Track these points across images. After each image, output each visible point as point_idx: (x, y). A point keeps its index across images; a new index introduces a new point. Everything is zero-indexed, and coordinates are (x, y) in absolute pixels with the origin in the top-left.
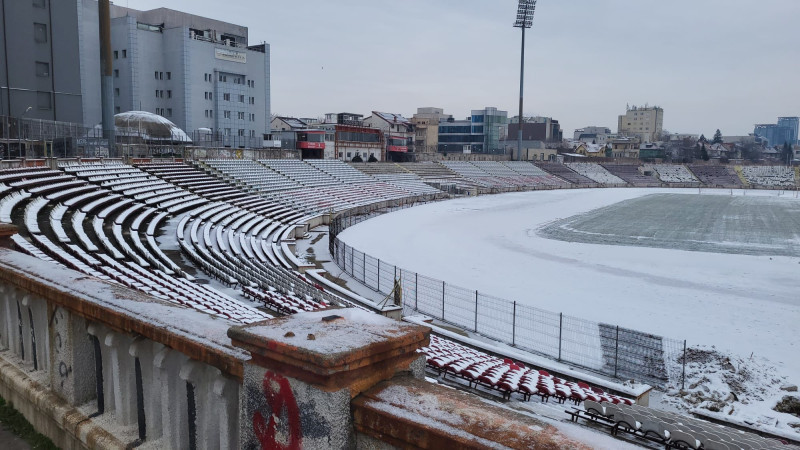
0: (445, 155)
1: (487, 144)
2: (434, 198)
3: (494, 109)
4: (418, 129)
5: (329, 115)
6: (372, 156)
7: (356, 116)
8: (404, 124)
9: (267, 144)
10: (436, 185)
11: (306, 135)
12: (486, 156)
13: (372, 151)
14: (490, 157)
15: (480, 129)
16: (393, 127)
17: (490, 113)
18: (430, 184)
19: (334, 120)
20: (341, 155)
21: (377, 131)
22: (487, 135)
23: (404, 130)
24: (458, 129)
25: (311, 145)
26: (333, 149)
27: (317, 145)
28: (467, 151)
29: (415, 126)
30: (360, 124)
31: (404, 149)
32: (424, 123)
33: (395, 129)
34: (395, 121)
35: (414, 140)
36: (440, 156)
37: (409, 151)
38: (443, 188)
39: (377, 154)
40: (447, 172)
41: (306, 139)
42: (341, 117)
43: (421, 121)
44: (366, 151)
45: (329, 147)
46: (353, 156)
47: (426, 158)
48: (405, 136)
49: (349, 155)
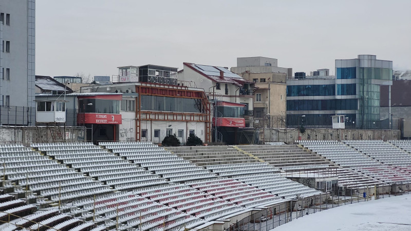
0: (302, 131)
1: (362, 113)
2: (312, 204)
3: (372, 58)
4: (258, 90)
5: (125, 69)
6: (192, 134)
7: (166, 70)
8: (235, 83)
9: (43, 117)
10: (308, 182)
11: (94, 102)
12: (361, 131)
13: (192, 126)
14: (370, 133)
15: (350, 89)
16: (218, 88)
17: (365, 64)
18: (297, 179)
19: (134, 77)
20: (144, 133)
21: (199, 94)
22: (362, 99)
23: (235, 91)
24: (315, 90)
25: (101, 118)
26: (133, 124)
27: (109, 119)
28: (339, 125)
29: (252, 85)
30: (171, 82)
31: (240, 123)
32: (263, 80)
33: (222, 91)
34: (221, 77)
35: (251, 108)
36: (294, 132)
37: (247, 125)
38: (320, 186)
39: (199, 130)
40: (315, 159)
41: (92, 109)
42: (143, 71)
43: (259, 77)
44: (183, 126)
45: (127, 121)
46: (163, 135)
47: (275, 137)
48: (238, 101)
49: (157, 133)
